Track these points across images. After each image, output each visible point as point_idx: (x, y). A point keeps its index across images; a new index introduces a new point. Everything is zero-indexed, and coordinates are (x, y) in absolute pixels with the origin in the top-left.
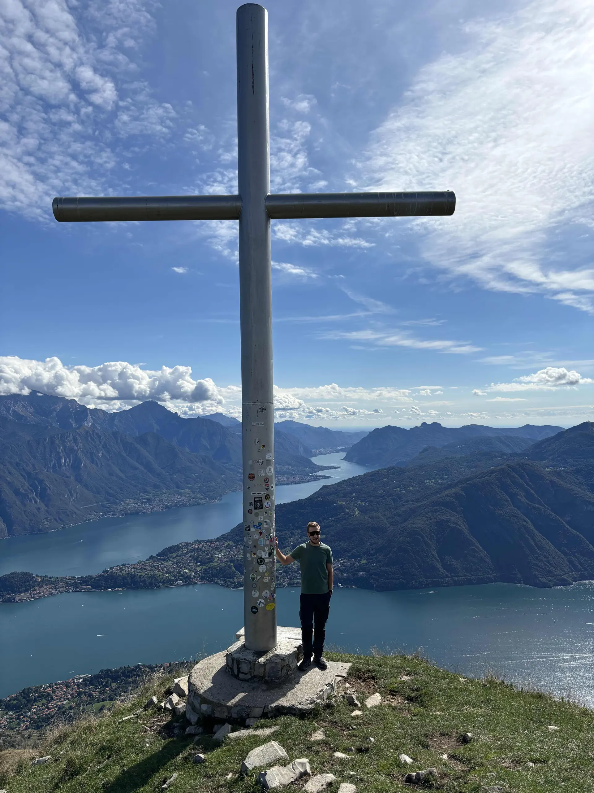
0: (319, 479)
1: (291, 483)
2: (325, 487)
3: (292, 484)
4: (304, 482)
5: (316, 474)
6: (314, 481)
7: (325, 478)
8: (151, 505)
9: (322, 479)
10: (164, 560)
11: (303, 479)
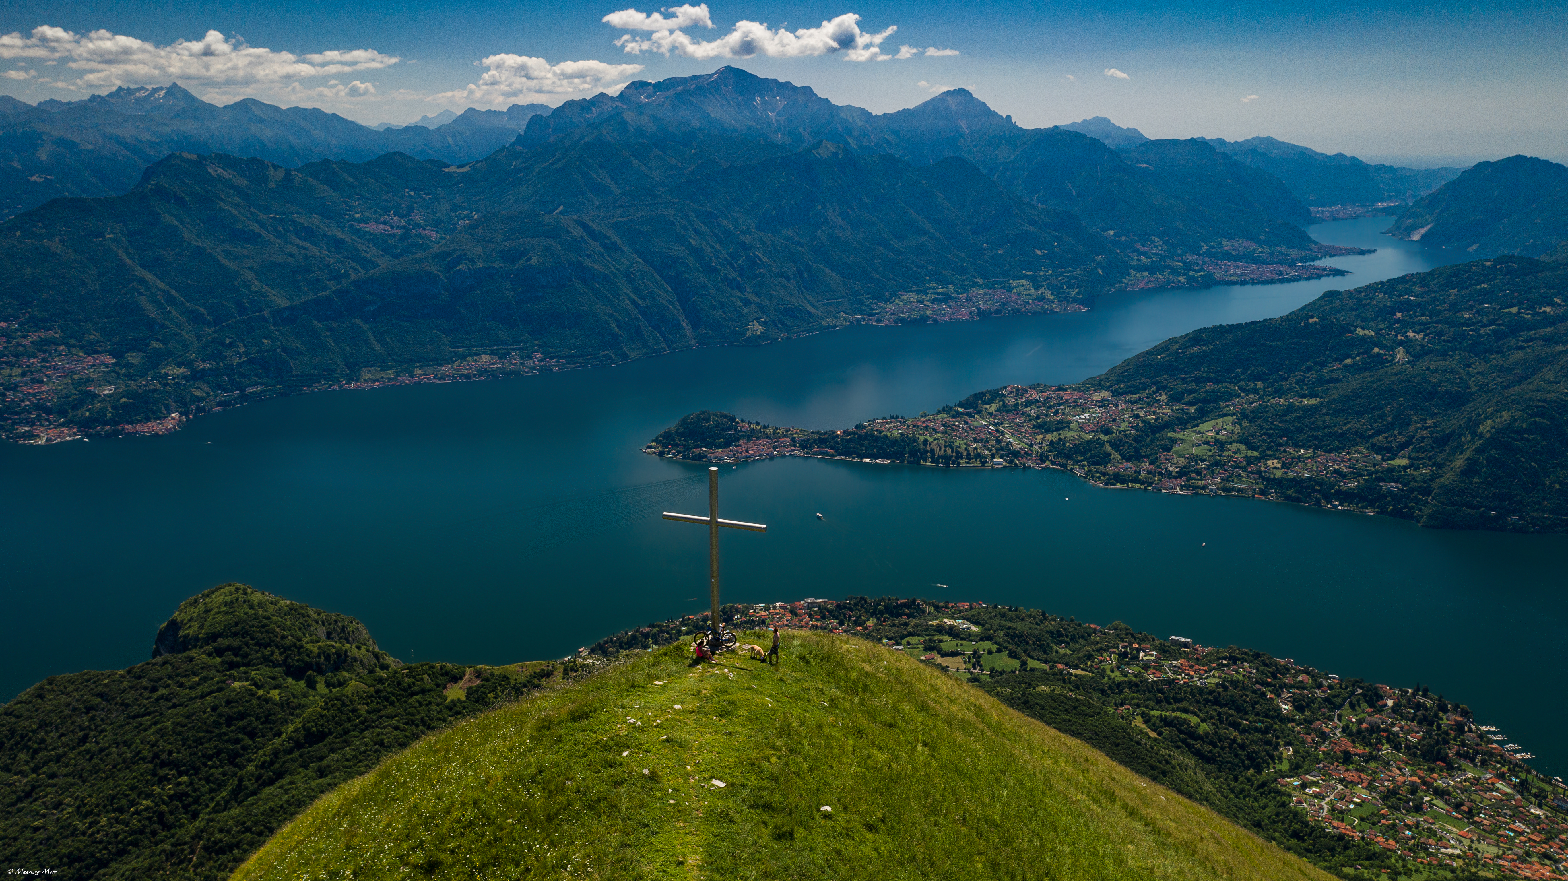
0: (1319, 277)
1: (1253, 282)
2: (1331, 295)
3: (1253, 284)
4: (1283, 281)
5: (1312, 263)
6: (1308, 279)
7: (1334, 275)
8: (950, 307)
9: (1328, 275)
10: (971, 416)
11: (1281, 273)
